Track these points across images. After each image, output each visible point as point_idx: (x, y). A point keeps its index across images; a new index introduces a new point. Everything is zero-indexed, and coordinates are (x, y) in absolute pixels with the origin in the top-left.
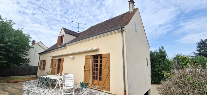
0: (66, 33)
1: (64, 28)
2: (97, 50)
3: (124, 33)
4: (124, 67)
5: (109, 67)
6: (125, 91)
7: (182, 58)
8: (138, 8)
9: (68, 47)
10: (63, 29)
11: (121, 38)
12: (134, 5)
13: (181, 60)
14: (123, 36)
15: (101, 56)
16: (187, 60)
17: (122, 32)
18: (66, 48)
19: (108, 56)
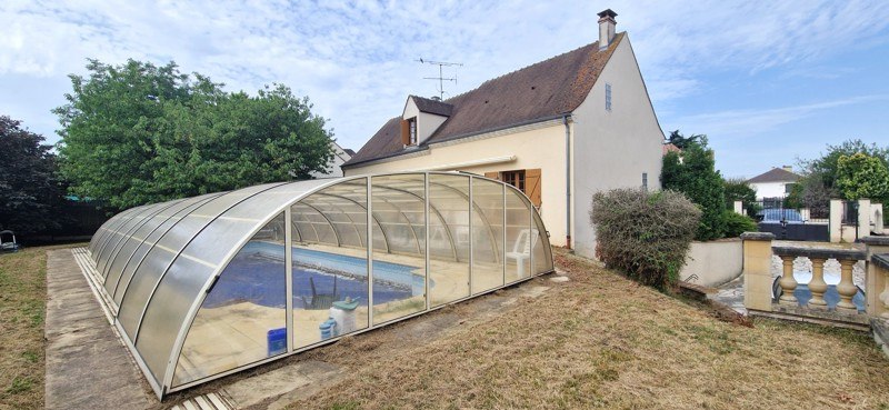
0: (421, 111)
1: (414, 98)
2: (513, 162)
3: (572, 126)
4: (569, 195)
5: (539, 197)
6: (569, 237)
7: (847, 164)
8: (624, 33)
9: (434, 151)
10: (411, 99)
11: (565, 136)
12: (615, 23)
13: (843, 169)
14: (569, 133)
15: (522, 173)
16: (866, 169)
17: (566, 124)
18: (430, 153)
19: (537, 174)
